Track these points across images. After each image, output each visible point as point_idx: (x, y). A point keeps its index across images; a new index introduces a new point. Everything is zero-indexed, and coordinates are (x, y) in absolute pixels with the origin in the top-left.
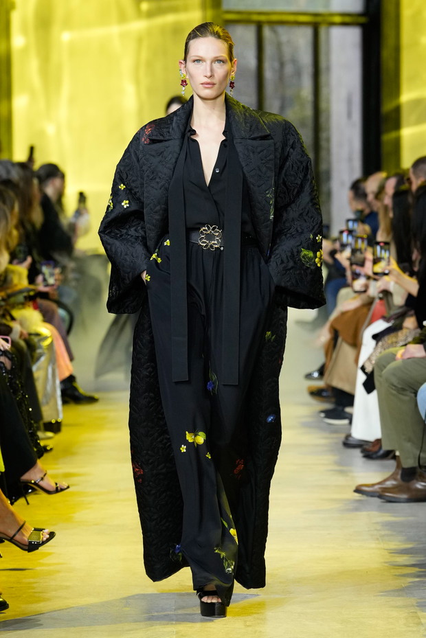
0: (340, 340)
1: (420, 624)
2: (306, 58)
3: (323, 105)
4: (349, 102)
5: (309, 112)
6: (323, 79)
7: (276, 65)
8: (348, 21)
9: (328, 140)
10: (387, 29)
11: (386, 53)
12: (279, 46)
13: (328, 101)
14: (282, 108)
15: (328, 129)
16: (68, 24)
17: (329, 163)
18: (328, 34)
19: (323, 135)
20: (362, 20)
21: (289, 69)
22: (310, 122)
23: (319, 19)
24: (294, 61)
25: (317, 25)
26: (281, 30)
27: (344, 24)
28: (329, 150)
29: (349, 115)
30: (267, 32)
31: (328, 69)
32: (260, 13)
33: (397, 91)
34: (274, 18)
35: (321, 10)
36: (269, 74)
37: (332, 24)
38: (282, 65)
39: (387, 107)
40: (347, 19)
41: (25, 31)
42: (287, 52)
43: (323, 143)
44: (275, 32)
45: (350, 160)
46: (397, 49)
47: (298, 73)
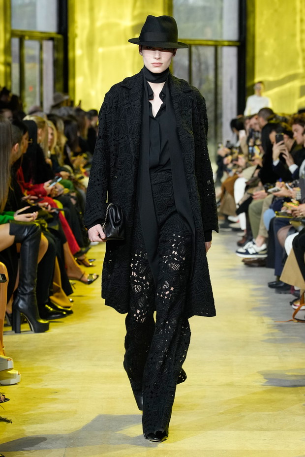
0: (227, 192)
1: (263, 322)
2: (211, 61)
3: (219, 83)
4: (231, 81)
5: (212, 86)
6: (219, 71)
7: (198, 64)
8: (231, 44)
9: (221, 99)
10: (249, 48)
11: (248, 59)
12: (199, 56)
13: (221, 81)
14: (200, 84)
15: (221, 94)
16: (102, 44)
17: (221, 109)
18: (221, 50)
19: (219, 97)
20: (238, 44)
21: (203, 67)
22: (213, 91)
23: (217, 43)
24: (206, 63)
25: (217, 46)
26: (200, 48)
27: (229, 46)
28: (221, 104)
29: (231, 87)
30: (193, 49)
31: (222, 67)
32: (190, 40)
33: (253, 77)
34: (197, 42)
35: (218, 39)
36: (194, 69)
37: (223, 46)
38: (200, 64)
39: (249, 84)
40: (231, 43)
41: (82, 47)
42: (203, 59)
43: (219, 101)
44: (197, 49)
45: (231, 108)
46: (253, 58)
47: (207, 69)
